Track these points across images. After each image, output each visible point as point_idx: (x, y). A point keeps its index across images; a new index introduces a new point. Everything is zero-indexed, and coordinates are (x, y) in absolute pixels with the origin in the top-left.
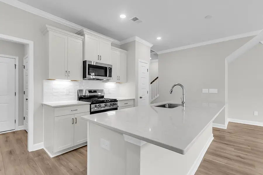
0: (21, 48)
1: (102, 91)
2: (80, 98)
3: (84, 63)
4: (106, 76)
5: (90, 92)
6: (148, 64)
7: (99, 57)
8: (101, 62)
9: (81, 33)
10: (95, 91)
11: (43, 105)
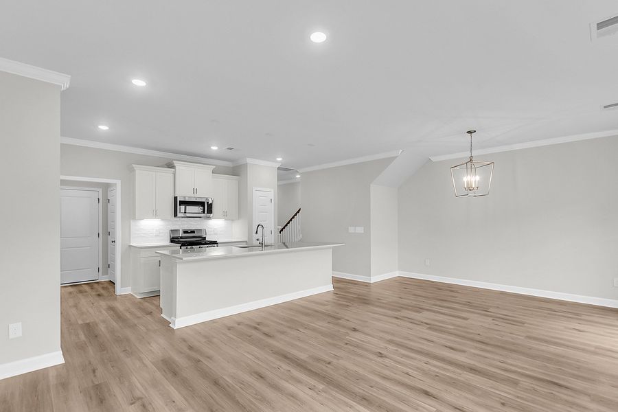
0: (106, 187)
1: (200, 230)
2: (173, 240)
3: (176, 198)
4: (204, 213)
5: (185, 232)
6: (273, 192)
7: (195, 191)
8: (197, 195)
9: (170, 166)
10: (193, 232)
11: (130, 246)
